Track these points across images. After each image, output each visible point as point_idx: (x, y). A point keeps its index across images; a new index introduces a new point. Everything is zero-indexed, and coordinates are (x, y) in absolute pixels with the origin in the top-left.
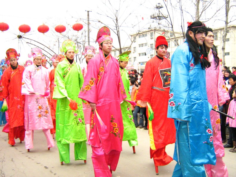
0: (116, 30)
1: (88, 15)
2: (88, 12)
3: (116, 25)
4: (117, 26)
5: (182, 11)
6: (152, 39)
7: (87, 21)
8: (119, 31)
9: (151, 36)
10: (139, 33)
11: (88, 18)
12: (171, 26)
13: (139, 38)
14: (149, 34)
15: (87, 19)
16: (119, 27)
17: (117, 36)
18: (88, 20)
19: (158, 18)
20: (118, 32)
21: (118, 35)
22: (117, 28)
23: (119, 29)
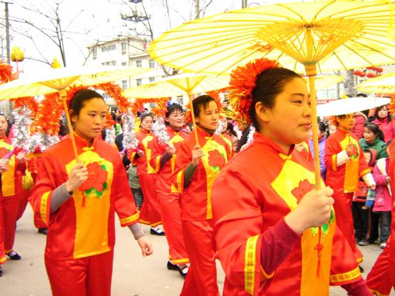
0: (57, 38)
1: (7, 10)
2: (6, 4)
3: (57, 28)
4: (59, 30)
5: (168, 8)
6: (124, 53)
7: (5, 21)
8: (62, 39)
9: (123, 49)
10: (98, 44)
11: (7, 15)
12: (150, 34)
13: (103, 51)
14: (118, 46)
15: (5, 17)
16: (62, 33)
17: (59, 48)
18: (7, 19)
19: (134, 19)
20: (61, 40)
21: (60, 46)
22: (59, 33)
23: (62, 35)
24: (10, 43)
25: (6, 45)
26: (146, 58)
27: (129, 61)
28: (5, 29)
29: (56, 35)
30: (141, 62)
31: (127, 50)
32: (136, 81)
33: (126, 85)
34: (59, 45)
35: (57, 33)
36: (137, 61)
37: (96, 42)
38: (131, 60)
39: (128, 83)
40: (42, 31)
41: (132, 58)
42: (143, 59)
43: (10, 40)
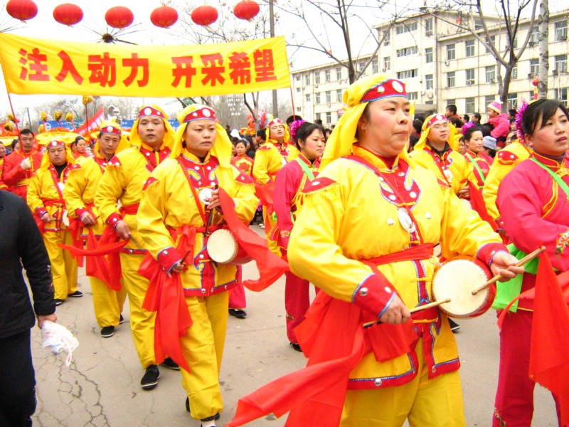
0: (339, 15)
3: (339, 2)
4: (341, 5)
6: (428, 35)
8: (345, 17)
9: (427, 30)
10: (397, 21)
12: (477, 3)
13: (398, 33)
14: (421, 25)
16: (346, 7)
17: (341, 30)
20: (344, 19)
21: (343, 27)
22: (342, 9)
23: (345, 11)
24: (275, 27)
25: (269, 29)
26: (462, 41)
27: (437, 47)
28: (268, 6)
29: (338, 10)
30: (454, 47)
31: (433, 30)
32: (446, 75)
33: (432, 81)
34: (341, 25)
35: (340, 8)
36: (448, 46)
37: (394, 18)
38: (439, 45)
39: (434, 79)
40: (319, 7)
41: (441, 42)
42: (457, 42)
43: (275, 21)
